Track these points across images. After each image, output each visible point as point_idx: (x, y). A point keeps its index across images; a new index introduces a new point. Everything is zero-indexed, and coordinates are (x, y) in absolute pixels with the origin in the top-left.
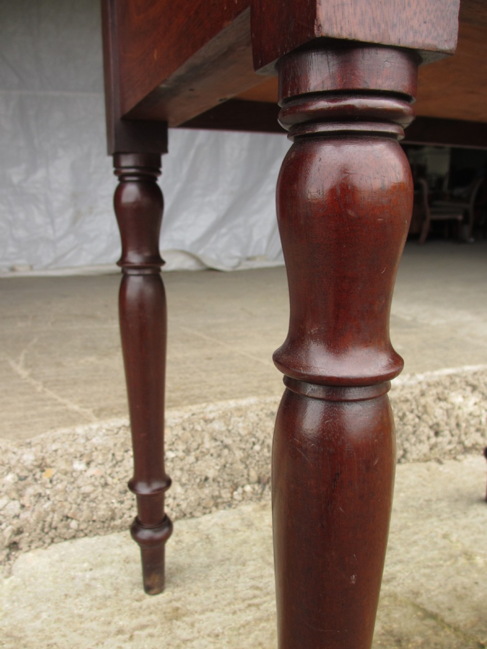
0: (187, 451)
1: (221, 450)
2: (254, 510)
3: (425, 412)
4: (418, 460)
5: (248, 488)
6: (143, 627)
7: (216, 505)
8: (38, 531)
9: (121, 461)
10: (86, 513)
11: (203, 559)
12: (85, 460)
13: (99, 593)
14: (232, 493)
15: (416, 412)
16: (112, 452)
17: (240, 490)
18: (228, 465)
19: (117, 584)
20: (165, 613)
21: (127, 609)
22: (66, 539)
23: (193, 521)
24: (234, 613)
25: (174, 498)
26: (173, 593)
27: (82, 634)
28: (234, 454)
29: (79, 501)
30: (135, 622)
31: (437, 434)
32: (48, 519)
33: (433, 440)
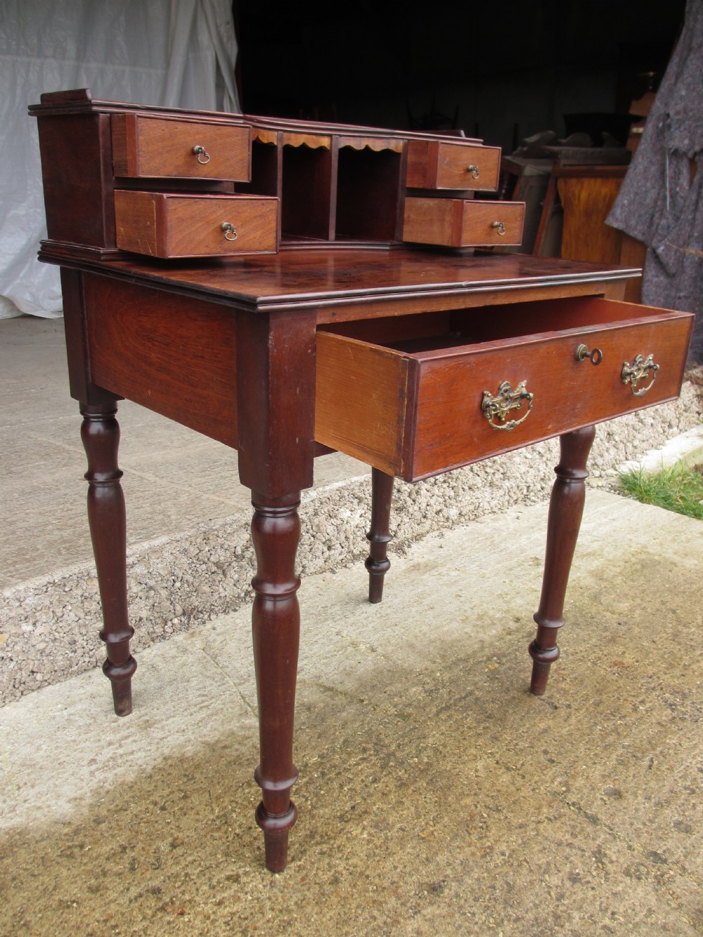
1: (147, 591)
2: (186, 639)
3: (319, 531)
4: (315, 573)
5: (176, 621)
6: (127, 737)
7: (153, 640)
10: (48, 667)
11: (154, 684)
12: (31, 621)
13: (81, 723)
14: (163, 628)
15: (311, 531)
16: (51, 609)
17: (169, 624)
18: (156, 604)
19: (92, 714)
20: (139, 725)
21: (108, 729)
22: (33, 690)
24: (191, 715)
26: (140, 711)
27: (82, 752)
28: (160, 594)
29: (38, 657)
30: (118, 736)
31: (329, 548)
33: (327, 553)
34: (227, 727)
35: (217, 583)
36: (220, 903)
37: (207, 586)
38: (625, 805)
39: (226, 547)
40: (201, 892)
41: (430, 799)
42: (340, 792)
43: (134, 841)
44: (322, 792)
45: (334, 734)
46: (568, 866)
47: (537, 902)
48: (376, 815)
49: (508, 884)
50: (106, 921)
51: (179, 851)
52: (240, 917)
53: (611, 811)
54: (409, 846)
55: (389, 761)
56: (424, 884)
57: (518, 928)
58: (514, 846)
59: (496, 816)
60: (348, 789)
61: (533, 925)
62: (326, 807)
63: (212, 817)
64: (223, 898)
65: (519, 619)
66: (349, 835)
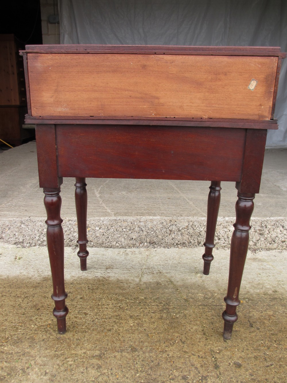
0: (130, 230)
1: (140, 231)
2: (144, 250)
5: (145, 244)
6: (100, 268)
7: (134, 247)
9: (110, 229)
10: (96, 241)
12: (99, 227)
13: (94, 260)
14: (140, 244)
16: (108, 226)
17: (143, 244)
18: (140, 236)
20: (107, 267)
22: (90, 247)
23: (125, 249)
24: (123, 270)
25: (121, 242)
29: (95, 237)
34: (128, 278)
35: (165, 236)
36: (76, 317)
37: (161, 236)
38: (237, 371)
39: (177, 226)
40: (75, 312)
41: (165, 327)
42: (139, 310)
43: (74, 292)
44: (134, 307)
45: (157, 294)
46: (187, 373)
47: (162, 375)
48: (142, 321)
49: (159, 364)
51: (81, 300)
52: (77, 323)
53: (228, 369)
54: (141, 335)
55: (165, 310)
56: (133, 346)
57: (146, 377)
58: (175, 355)
59: (180, 344)
60: (142, 310)
61: (152, 379)
62: (130, 311)
63: (97, 297)
64: (78, 317)
65: (276, 292)
66: (127, 322)
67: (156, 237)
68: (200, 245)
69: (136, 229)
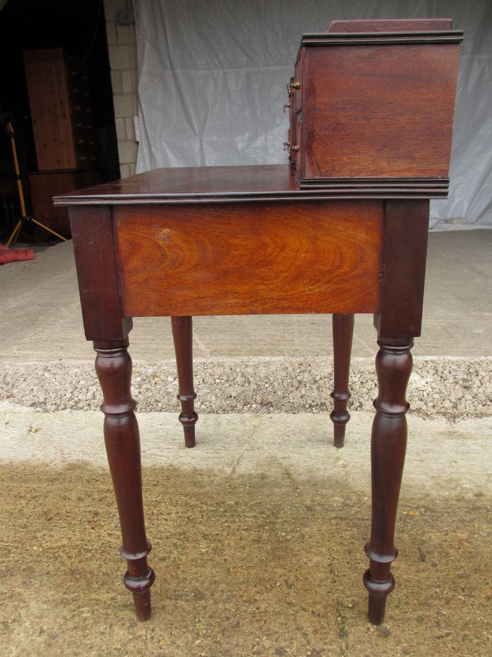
0: (227, 381)
1: (245, 383)
2: (251, 417)
5: (254, 406)
7: (232, 410)
8: (144, 404)
12: (174, 376)
13: (160, 434)
14: (243, 407)
17: (249, 406)
18: (245, 392)
23: (217, 415)
24: (207, 453)
25: (210, 402)
29: (164, 395)
32: (149, 400)
34: (214, 466)
35: (289, 392)
37: (282, 392)
38: (380, 643)
39: (312, 373)
41: (261, 557)
42: (222, 524)
44: (213, 519)
45: (258, 496)
46: (286, 643)
47: (240, 644)
48: (223, 545)
49: (238, 623)
50: (68, 512)
53: (362, 639)
54: (217, 569)
55: (267, 526)
56: (198, 590)
57: (212, 646)
58: (270, 609)
59: (284, 589)
60: (227, 525)
61: (221, 652)
62: (205, 526)
65: (482, 496)
66: (197, 545)
67: (273, 394)
68: (352, 407)
69: (238, 379)
